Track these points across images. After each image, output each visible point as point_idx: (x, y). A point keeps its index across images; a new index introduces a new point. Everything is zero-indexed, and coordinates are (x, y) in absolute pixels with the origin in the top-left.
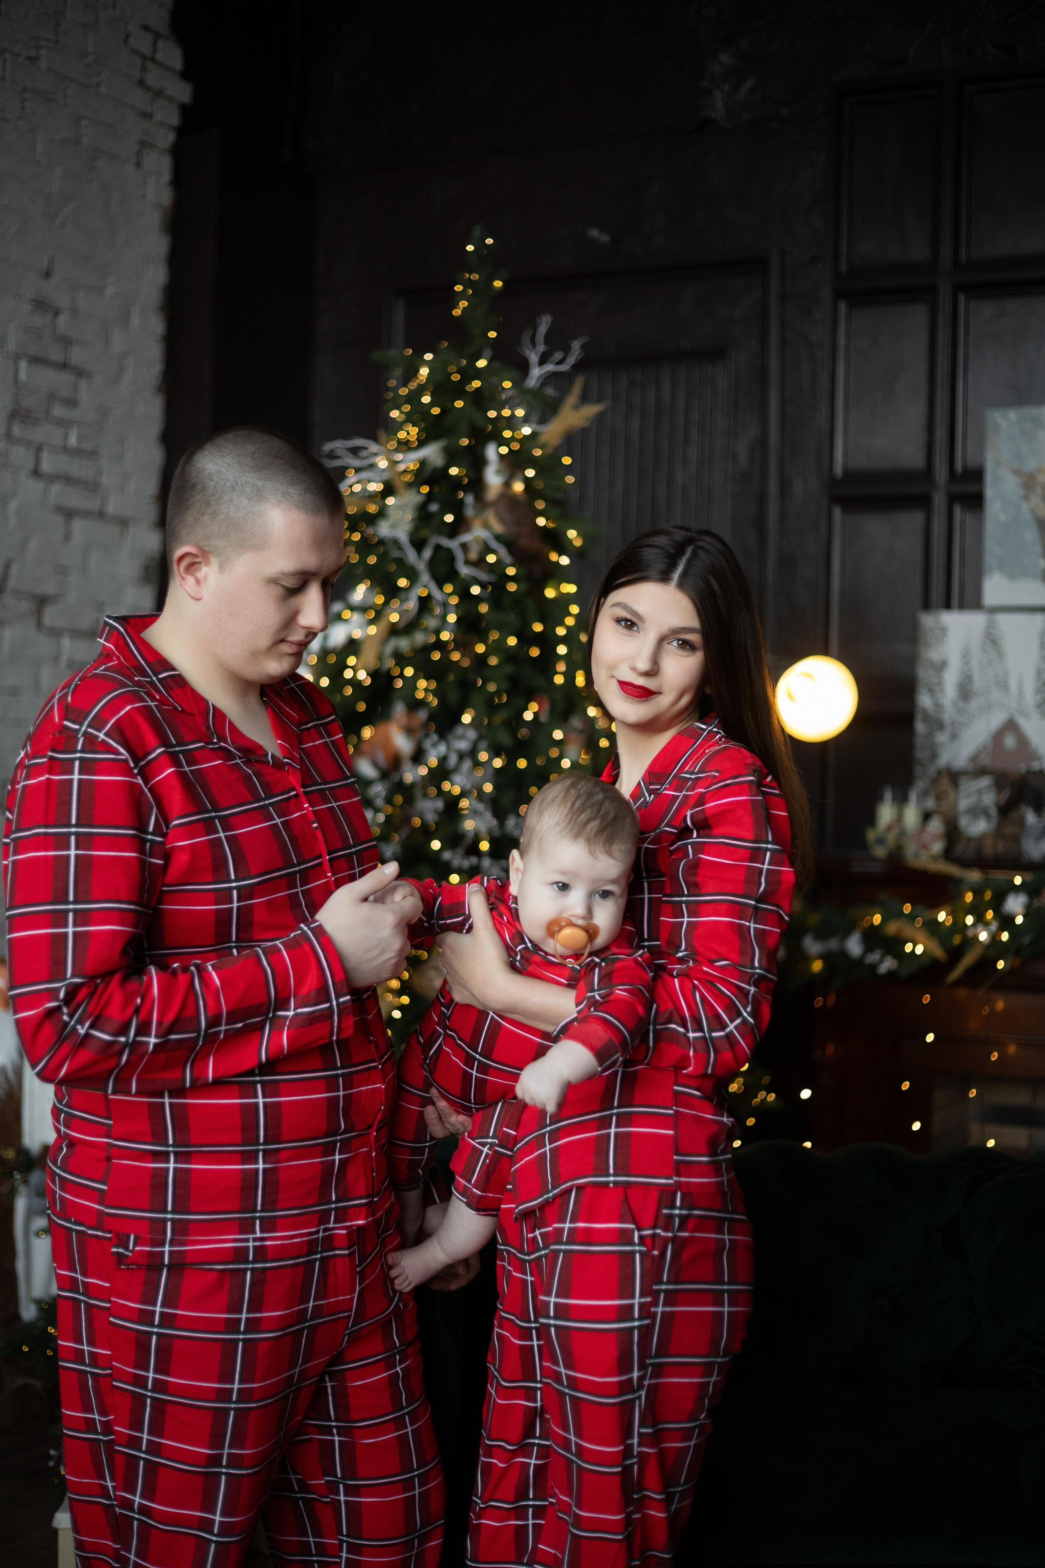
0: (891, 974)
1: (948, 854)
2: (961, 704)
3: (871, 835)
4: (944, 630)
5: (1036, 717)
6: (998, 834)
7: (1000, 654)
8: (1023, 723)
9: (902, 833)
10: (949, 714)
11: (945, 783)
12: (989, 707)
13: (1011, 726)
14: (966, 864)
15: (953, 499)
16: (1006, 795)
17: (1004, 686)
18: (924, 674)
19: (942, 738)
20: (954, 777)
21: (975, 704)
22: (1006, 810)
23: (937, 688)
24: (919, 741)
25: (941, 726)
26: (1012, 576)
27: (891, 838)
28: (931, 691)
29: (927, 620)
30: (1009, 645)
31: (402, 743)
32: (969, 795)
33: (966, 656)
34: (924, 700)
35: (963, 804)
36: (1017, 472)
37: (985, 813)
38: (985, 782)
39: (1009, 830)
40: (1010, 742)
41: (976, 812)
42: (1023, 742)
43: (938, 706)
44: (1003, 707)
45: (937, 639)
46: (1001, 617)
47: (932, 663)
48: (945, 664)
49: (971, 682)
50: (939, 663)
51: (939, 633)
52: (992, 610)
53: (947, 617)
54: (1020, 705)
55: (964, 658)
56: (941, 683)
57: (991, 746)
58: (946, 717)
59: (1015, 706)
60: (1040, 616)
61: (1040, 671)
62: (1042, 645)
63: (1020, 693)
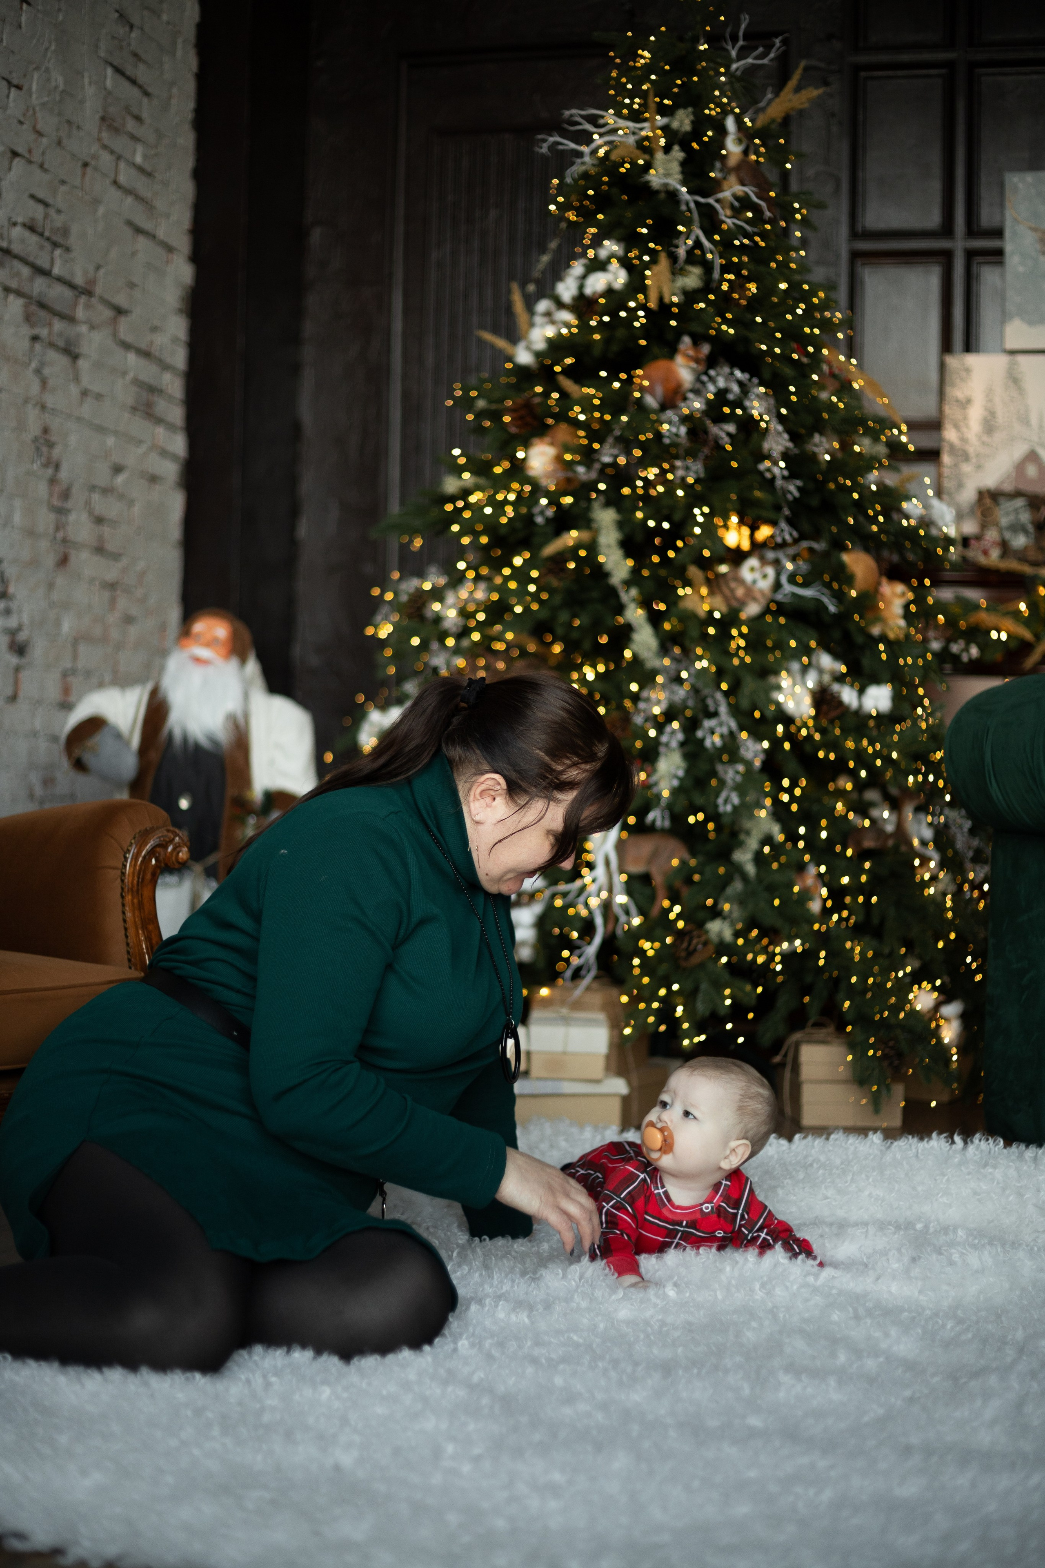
2: (985, 438)
4: (968, 370)
6: (1036, 548)
7: (1021, 391)
8: (1043, 454)
10: (973, 446)
11: (987, 503)
12: (1011, 440)
13: (1033, 456)
15: (971, 254)
17: (1025, 421)
18: (951, 410)
20: (994, 497)
21: (998, 437)
22: (1041, 527)
23: (961, 424)
25: (965, 457)
26: (1031, 323)
28: (957, 427)
29: (955, 363)
30: (1030, 382)
32: (1007, 514)
33: (989, 393)
34: (950, 434)
35: (1004, 521)
36: (1034, 229)
37: (1025, 531)
38: (1020, 502)
39: (1044, 544)
40: (1031, 471)
41: (1016, 528)
42: (1043, 470)
43: (964, 440)
44: (1025, 439)
45: (962, 379)
46: (1021, 359)
47: (957, 401)
48: (969, 401)
49: (994, 417)
50: (964, 401)
51: (964, 374)
52: (1013, 352)
53: (971, 359)
54: (1040, 438)
55: (987, 396)
56: (965, 418)
57: (1014, 475)
58: (971, 450)
59: (1035, 439)
63: (1041, 428)
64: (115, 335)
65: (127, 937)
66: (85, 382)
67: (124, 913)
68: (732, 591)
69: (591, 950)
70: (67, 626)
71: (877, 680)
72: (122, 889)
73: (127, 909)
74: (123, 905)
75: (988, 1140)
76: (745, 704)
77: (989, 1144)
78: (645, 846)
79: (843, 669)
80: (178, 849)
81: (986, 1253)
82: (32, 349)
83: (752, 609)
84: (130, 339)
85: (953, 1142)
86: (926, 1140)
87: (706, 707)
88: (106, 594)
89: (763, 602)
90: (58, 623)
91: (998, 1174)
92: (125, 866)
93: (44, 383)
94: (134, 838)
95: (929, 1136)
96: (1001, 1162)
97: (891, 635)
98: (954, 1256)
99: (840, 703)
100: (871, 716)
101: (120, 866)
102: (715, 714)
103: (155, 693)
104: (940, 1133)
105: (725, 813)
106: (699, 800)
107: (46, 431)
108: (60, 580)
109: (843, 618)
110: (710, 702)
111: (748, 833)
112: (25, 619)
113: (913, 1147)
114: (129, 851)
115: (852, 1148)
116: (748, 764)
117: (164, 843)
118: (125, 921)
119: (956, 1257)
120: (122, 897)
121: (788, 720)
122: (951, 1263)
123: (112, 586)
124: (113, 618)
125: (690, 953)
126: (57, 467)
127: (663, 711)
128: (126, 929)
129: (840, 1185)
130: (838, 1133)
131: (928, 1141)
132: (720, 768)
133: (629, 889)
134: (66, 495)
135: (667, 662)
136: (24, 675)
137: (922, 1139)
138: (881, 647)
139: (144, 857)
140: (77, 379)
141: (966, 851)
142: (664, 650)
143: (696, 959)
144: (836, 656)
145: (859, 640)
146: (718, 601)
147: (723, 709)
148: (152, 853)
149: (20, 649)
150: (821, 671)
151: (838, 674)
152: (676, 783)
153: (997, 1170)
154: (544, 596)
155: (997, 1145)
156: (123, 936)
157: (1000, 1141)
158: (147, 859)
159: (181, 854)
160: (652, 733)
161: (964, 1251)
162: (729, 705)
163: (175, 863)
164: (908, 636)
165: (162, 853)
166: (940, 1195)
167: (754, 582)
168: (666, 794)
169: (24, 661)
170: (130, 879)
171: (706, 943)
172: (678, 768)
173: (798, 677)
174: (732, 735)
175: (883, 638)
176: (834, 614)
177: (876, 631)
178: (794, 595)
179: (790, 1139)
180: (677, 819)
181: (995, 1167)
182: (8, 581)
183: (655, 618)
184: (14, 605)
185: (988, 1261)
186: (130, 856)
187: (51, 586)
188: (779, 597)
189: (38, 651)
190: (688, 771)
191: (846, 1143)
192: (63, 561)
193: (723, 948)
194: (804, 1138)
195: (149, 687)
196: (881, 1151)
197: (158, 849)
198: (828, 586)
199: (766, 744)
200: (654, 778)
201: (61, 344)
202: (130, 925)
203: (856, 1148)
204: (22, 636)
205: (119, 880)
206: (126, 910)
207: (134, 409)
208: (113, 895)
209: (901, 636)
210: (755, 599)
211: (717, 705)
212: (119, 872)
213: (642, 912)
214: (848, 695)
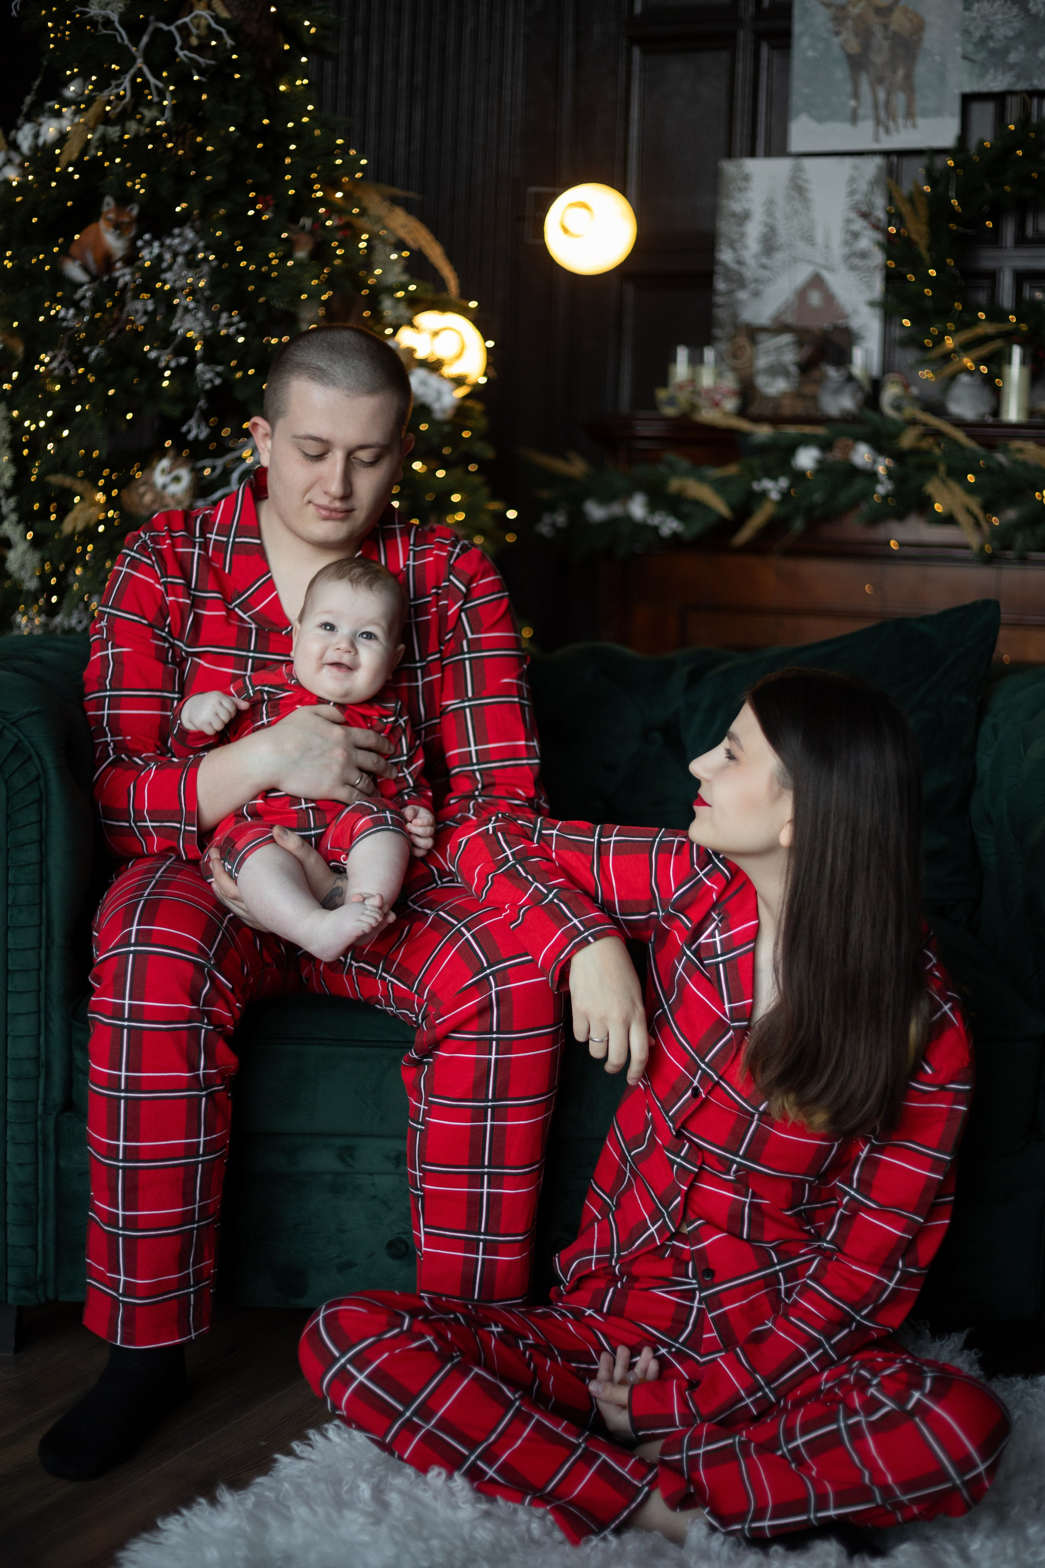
0: (675, 535)
1: (742, 412)
2: (764, 260)
3: (662, 394)
4: (746, 178)
5: (844, 272)
6: (797, 395)
7: (806, 201)
8: (827, 276)
9: (696, 392)
10: (751, 269)
11: (743, 341)
12: (795, 260)
13: (816, 282)
14: (757, 420)
15: (759, 36)
16: (807, 351)
17: (809, 239)
18: (725, 227)
19: (742, 295)
20: (753, 333)
21: (780, 257)
22: (807, 367)
23: (739, 243)
24: (719, 300)
25: (740, 282)
26: (820, 120)
27: (683, 398)
28: (732, 246)
29: (729, 167)
30: (816, 194)
31: (114, 242)
32: (767, 352)
33: (770, 204)
34: (725, 256)
35: (762, 362)
36: (828, 5)
37: (786, 374)
38: (786, 339)
39: (808, 390)
40: (815, 298)
41: (775, 371)
42: (829, 298)
43: (741, 262)
44: (809, 261)
45: (740, 190)
46: (810, 162)
47: (734, 215)
48: (747, 215)
49: (775, 235)
50: (741, 215)
51: (742, 184)
52: (798, 156)
53: (754, 166)
54: (826, 259)
55: (769, 209)
56: (743, 235)
57: (795, 302)
58: (748, 274)
59: (820, 260)
60: (848, 161)
61: (848, 221)
62: (852, 193)
63: (827, 246)
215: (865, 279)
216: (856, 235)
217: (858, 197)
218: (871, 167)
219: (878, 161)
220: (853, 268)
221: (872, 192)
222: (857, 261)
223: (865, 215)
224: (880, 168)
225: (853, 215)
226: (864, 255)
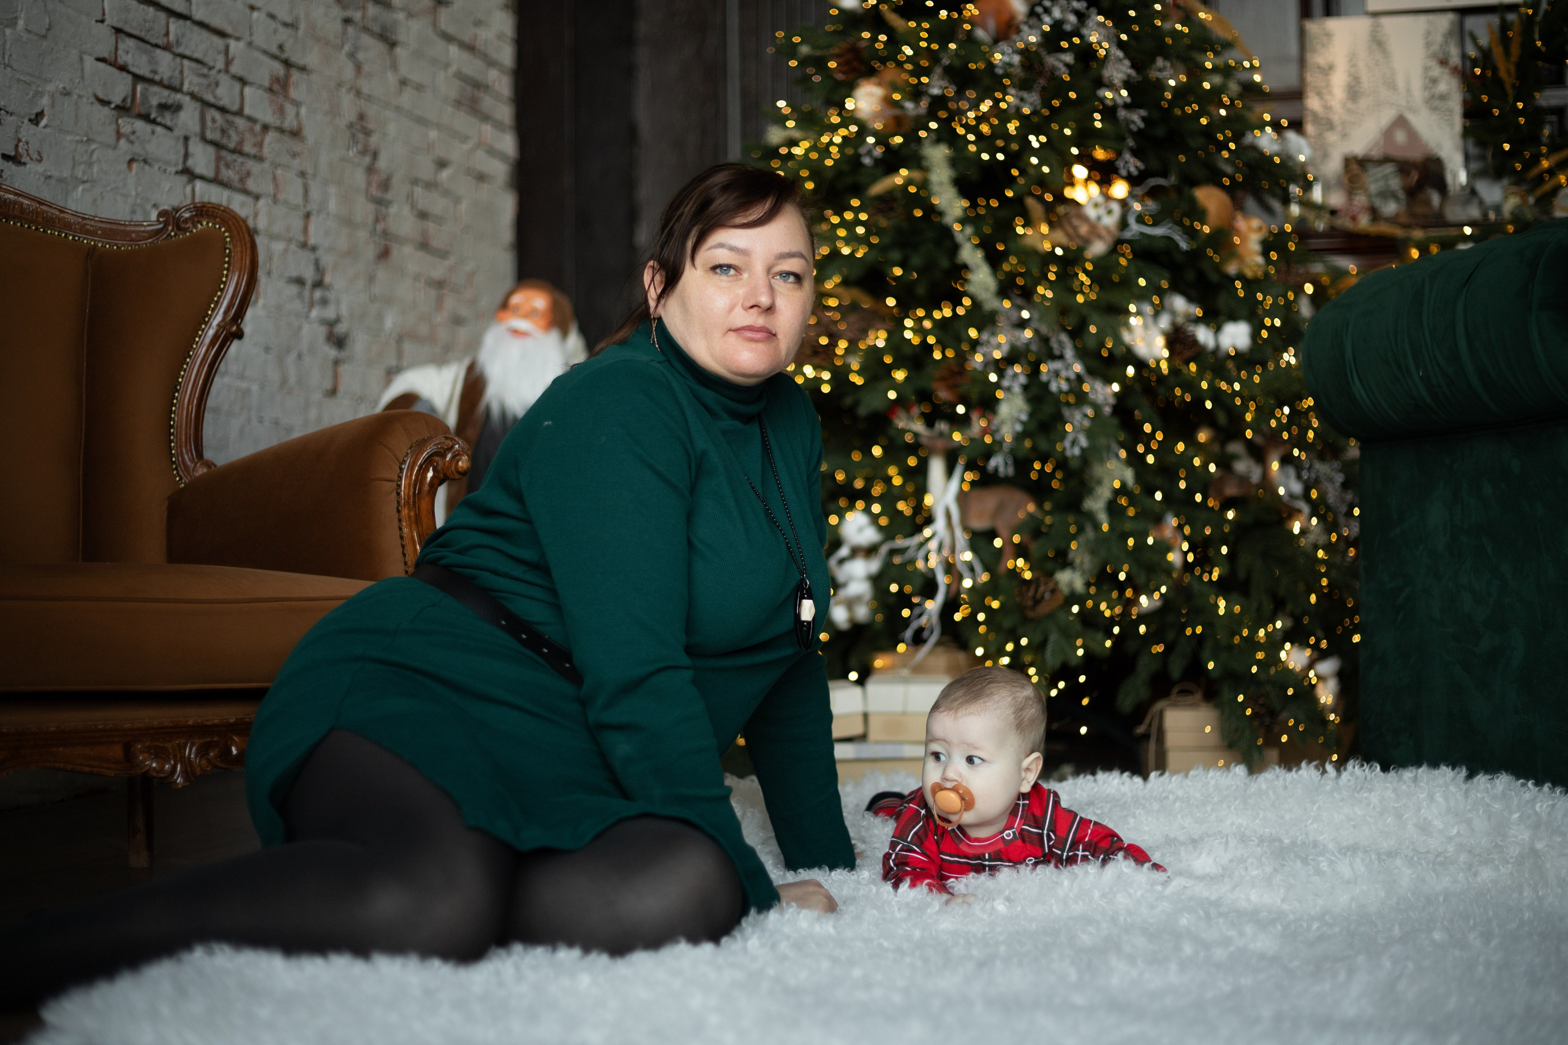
2: (1350, 105)
4: (1329, 35)
5: (1425, 112)
7: (1386, 53)
8: (1412, 118)
10: (1337, 114)
11: (1355, 168)
12: (1377, 105)
13: (1400, 122)
16: (1410, 180)
17: (1391, 85)
18: (1312, 77)
21: (1364, 103)
22: (1413, 193)
23: (1325, 91)
25: (1331, 126)
28: (1319, 94)
29: (1314, 28)
30: (1395, 45)
32: (1376, 181)
33: (1352, 59)
34: (1313, 103)
37: (1395, 197)
38: (1389, 169)
39: (1419, 209)
40: (1400, 137)
41: (1385, 195)
42: (1413, 135)
43: (1328, 108)
44: (1393, 104)
45: (1322, 45)
46: (1385, 21)
47: (1319, 67)
48: (1331, 67)
49: (1359, 83)
50: (1326, 68)
51: (1324, 39)
52: (1376, 14)
53: (1333, 24)
54: (1408, 102)
55: (1350, 61)
56: (1328, 85)
57: (1382, 142)
58: (1335, 118)
59: (1404, 103)
60: (1422, 19)
61: (1426, 69)
62: (1428, 45)
63: (1408, 90)
64: (435, 25)
65: (404, 555)
66: (404, 70)
67: (401, 529)
68: (1075, 228)
69: (933, 606)
70: (390, 322)
71: (1234, 318)
72: (398, 502)
73: (404, 524)
74: (400, 520)
75: (1362, 766)
76: (1091, 343)
77: (1364, 770)
78: (990, 499)
79: (1198, 312)
80: (458, 458)
81: (1358, 860)
82: (344, 33)
83: (1098, 248)
84: (451, 30)
85: (1324, 772)
86: (1294, 770)
87: (1051, 349)
88: (433, 293)
89: (1109, 240)
90: (380, 318)
91: (1374, 798)
92: (400, 478)
93: (358, 68)
94: (411, 448)
95: (1299, 768)
96: (1377, 785)
97: (1249, 273)
98: (1322, 865)
99: (1195, 342)
100: (1229, 356)
101: (396, 477)
102: (1061, 357)
103: (471, 368)
104: (1309, 762)
105: (1074, 457)
106: (1043, 445)
107: (361, 117)
108: (381, 274)
109: (1195, 255)
110: (1055, 346)
111: (1099, 482)
112: (344, 311)
113: (1281, 779)
114: (404, 462)
115: (1213, 782)
116: (1096, 407)
117: (442, 450)
118: (402, 538)
119: (1324, 865)
120: (399, 511)
121: (1141, 365)
122: (1319, 872)
123: (439, 285)
124: (440, 318)
125: (1037, 602)
126: (375, 155)
127: (1005, 355)
128: (403, 547)
129: (1198, 815)
130: (1197, 769)
131: (1297, 771)
132: (1066, 412)
133: (973, 547)
134: (385, 185)
135: (1007, 304)
136: (343, 369)
137: (1290, 770)
138: (1238, 284)
139: (421, 467)
140: (394, 67)
141: (1338, 505)
142: (1003, 291)
143: (1043, 609)
144: (1190, 299)
145: (1214, 278)
146: (1059, 236)
147: (1069, 353)
148: (429, 461)
149: (339, 342)
150: (1173, 313)
151: (1193, 317)
152: (1019, 428)
153: (1373, 794)
154: (875, 240)
155: (1374, 771)
156: (401, 555)
157: (1376, 767)
158: (423, 470)
159: (460, 463)
160: (993, 377)
161: (1333, 858)
162: (1075, 347)
163: (456, 474)
164: (1267, 274)
165: (440, 463)
166: (1309, 822)
167: (1099, 218)
168: (1008, 439)
169: (343, 354)
170: (407, 491)
171: (1054, 591)
172: (1021, 411)
173: (1150, 320)
174: (1080, 379)
175: (1241, 276)
176: (1187, 251)
177: (1232, 269)
178: (1142, 234)
179: (1145, 778)
180: (1022, 464)
181: (1370, 791)
182: (324, 270)
183: (994, 260)
184: (331, 295)
185: (1361, 868)
186: (405, 467)
187: (371, 279)
188: (1128, 235)
189: (359, 344)
190: (1031, 415)
191: (1206, 778)
192: (384, 254)
193: (1074, 598)
194: (1161, 775)
195: (466, 362)
196: (1245, 784)
197: (436, 458)
198: (1180, 223)
199: (1116, 387)
200: (996, 421)
201: (376, 29)
202: (407, 541)
203: (1217, 781)
204: (341, 328)
205: (395, 494)
206: (402, 525)
207: (458, 104)
208: (390, 510)
209: (1260, 273)
210: (1100, 237)
211: (1060, 343)
212: (394, 485)
213: (987, 568)
214: (1204, 335)
215: (1446, 118)
216: (1434, 81)
217: (1435, 47)
218: (1445, 22)
219: (1450, 16)
220: (1434, 109)
221: (1446, 42)
222: (1437, 103)
223: (1443, 62)
224: (1452, 23)
225: (1433, 63)
226: (1443, 97)
